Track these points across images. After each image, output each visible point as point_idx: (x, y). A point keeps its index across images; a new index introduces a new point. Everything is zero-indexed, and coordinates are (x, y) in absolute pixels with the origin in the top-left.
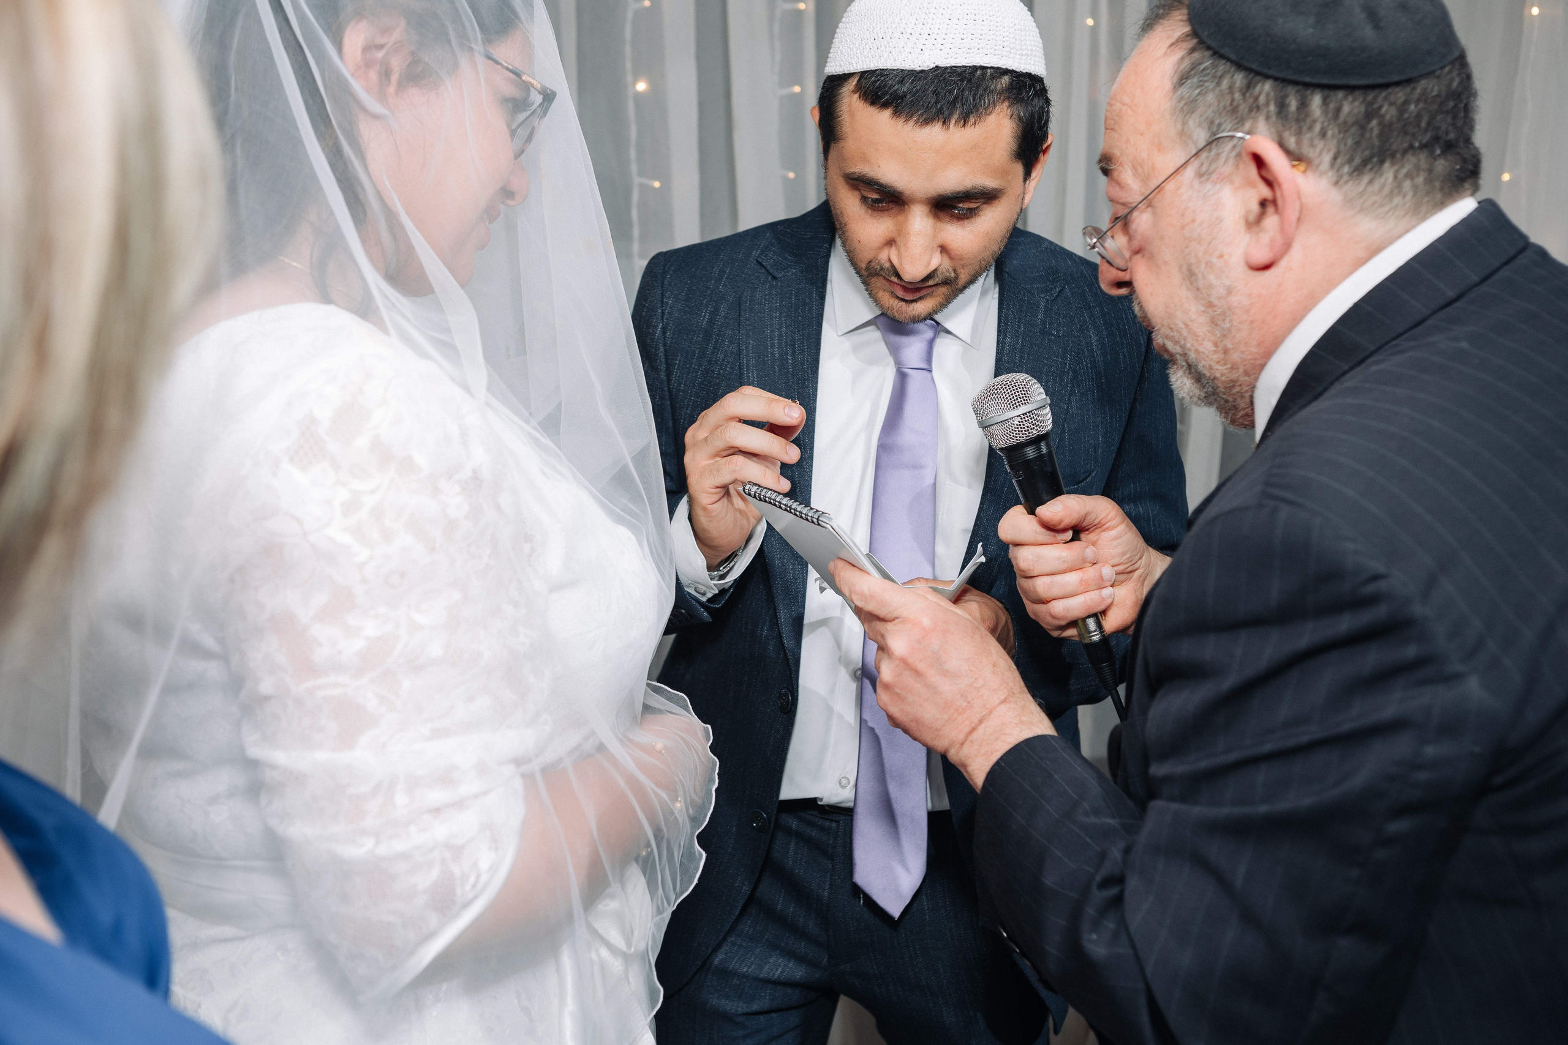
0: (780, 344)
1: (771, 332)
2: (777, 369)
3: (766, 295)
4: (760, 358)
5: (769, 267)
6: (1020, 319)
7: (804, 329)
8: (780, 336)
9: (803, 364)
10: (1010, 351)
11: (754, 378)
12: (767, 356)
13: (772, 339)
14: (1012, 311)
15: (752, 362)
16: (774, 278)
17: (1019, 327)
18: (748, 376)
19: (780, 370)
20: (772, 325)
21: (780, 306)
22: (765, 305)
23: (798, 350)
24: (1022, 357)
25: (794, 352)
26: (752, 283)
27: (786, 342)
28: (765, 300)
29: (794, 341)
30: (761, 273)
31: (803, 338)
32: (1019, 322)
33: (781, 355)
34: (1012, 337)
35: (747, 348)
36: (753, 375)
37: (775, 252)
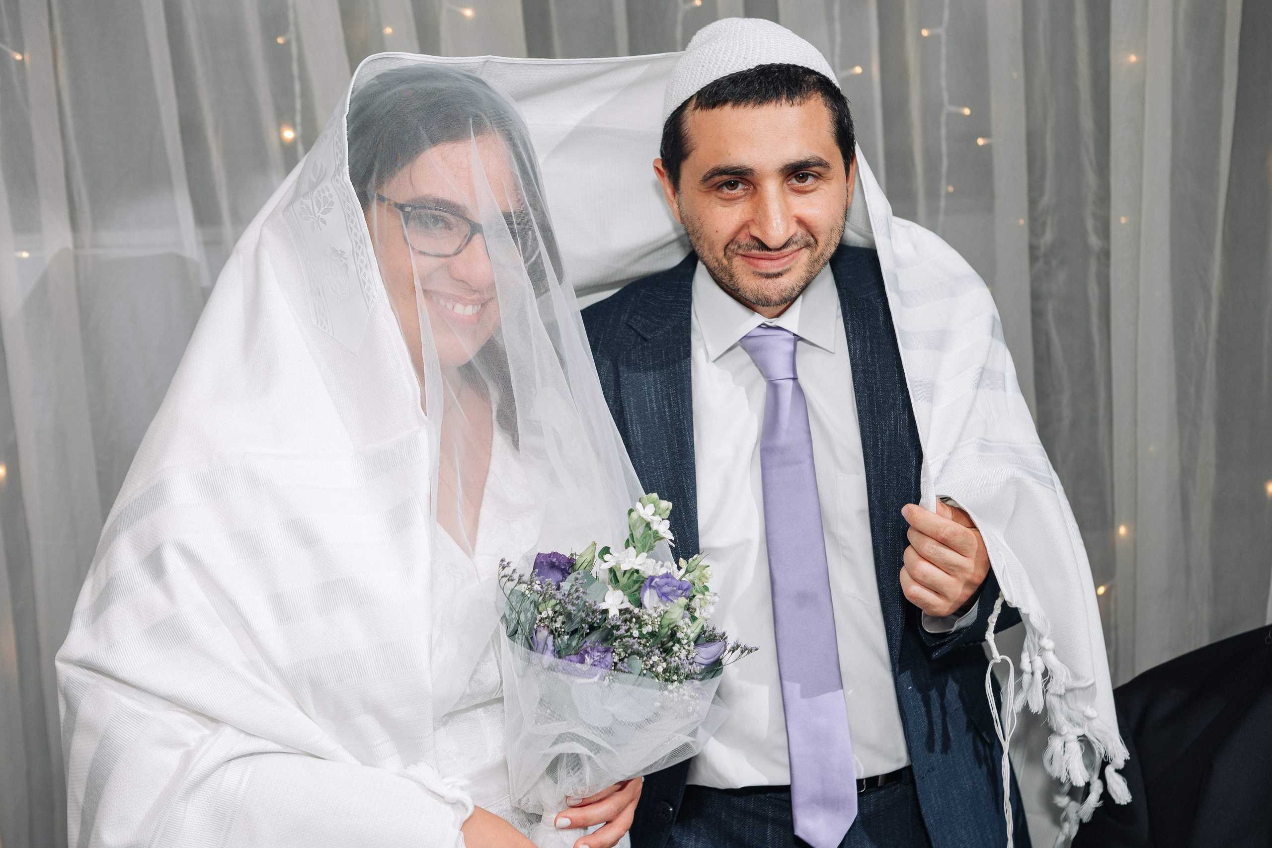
0: (657, 398)
1: (648, 388)
2: (657, 421)
3: (639, 356)
4: (641, 412)
5: (639, 330)
6: (865, 325)
7: (676, 384)
8: (656, 391)
9: (679, 415)
10: (861, 355)
11: (638, 431)
12: (647, 411)
13: (649, 395)
14: (856, 321)
15: (635, 417)
16: (645, 340)
17: (865, 332)
18: (633, 430)
19: (659, 422)
20: (648, 382)
21: (653, 364)
22: (640, 365)
23: (673, 403)
24: (873, 358)
25: (670, 406)
26: (625, 345)
27: (662, 396)
28: (639, 360)
29: (668, 395)
30: (631, 335)
31: (676, 392)
32: (864, 328)
33: (659, 408)
34: (860, 343)
35: (629, 405)
36: (637, 428)
37: (642, 315)
